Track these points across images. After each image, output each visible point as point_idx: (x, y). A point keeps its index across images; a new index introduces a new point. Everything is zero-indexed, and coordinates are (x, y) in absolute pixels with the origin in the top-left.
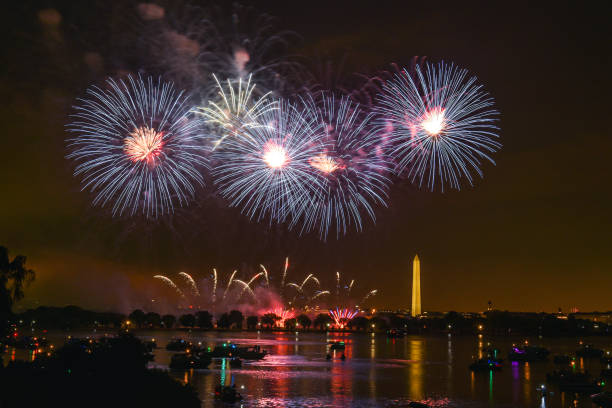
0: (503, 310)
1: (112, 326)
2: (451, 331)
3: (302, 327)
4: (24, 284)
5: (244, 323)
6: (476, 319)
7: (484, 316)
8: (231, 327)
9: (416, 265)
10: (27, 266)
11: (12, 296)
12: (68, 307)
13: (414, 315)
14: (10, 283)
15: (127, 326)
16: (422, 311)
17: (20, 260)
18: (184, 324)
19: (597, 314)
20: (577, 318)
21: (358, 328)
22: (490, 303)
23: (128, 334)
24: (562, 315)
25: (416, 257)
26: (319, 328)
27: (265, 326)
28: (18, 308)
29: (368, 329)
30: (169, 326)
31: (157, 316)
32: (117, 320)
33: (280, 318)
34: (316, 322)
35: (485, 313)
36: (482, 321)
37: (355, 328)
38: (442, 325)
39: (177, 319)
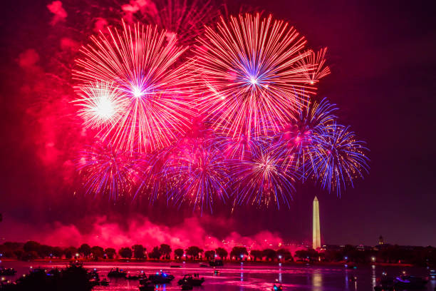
0: (393, 244)
1: (64, 258)
2: (347, 262)
3: (220, 258)
5: (172, 255)
6: (369, 252)
7: (375, 249)
8: (161, 258)
9: (316, 204)
12: (28, 242)
13: (314, 247)
15: (76, 257)
16: (322, 245)
18: (123, 256)
21: (267, 259)
22: (381, 238)
23: (78, 264)
25: (316, 198)
26: (234, 258)
27: (189, 257)
29: (276, 260)
30: (110, 257)
31: (101, 249)
32: (69, 253)
33: (201, 251)
34: (232, 254)
35: (377, 247)
36: (375, 254)
37: (264, 259)
38: (339, 257)
39: (117, 251)
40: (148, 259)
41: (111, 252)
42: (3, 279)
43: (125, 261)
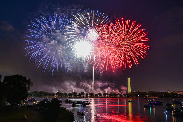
0: (153, 91)
2: (139, 97)
3: (99, 96)
4: (30, 86)
5: (85, 96)
6: (146, 94)
7: (148, 93)
8: (81, 96)
9: (129, 79)
10: (31, 81)
11: (28, 89)
12: (41, 91)
13: (129, 93)
14: (27, 86)
15: (55, 96)
16: (131, 92)
17: (29, 80)
19: (179, 92)
20: (174, 93)
22: (149, 89)
24: (169, 92)
25: (129, 77)
26: (104, 96)
27: (90, 96)
28: (29, 92)
29: (117, 97)
30: (66, 96)
31: (63, 93)
32: (53, 95)
33: (94, 94)
34: (103, 95)
35: (148, 92)
36: (148, 94)
37: (113, 96)
38: (137, 95)
39: (68, 94)
40: (77, 96)
41: (66, 94)
42: (35, 102)
43: (70, 97)
